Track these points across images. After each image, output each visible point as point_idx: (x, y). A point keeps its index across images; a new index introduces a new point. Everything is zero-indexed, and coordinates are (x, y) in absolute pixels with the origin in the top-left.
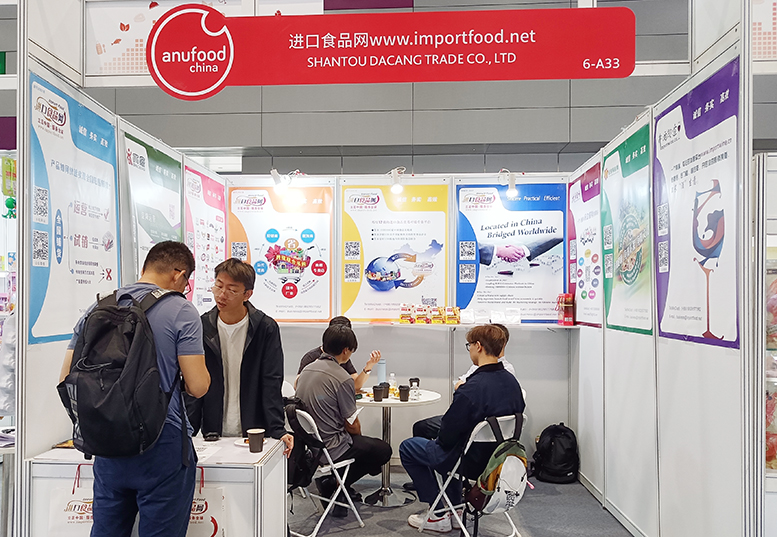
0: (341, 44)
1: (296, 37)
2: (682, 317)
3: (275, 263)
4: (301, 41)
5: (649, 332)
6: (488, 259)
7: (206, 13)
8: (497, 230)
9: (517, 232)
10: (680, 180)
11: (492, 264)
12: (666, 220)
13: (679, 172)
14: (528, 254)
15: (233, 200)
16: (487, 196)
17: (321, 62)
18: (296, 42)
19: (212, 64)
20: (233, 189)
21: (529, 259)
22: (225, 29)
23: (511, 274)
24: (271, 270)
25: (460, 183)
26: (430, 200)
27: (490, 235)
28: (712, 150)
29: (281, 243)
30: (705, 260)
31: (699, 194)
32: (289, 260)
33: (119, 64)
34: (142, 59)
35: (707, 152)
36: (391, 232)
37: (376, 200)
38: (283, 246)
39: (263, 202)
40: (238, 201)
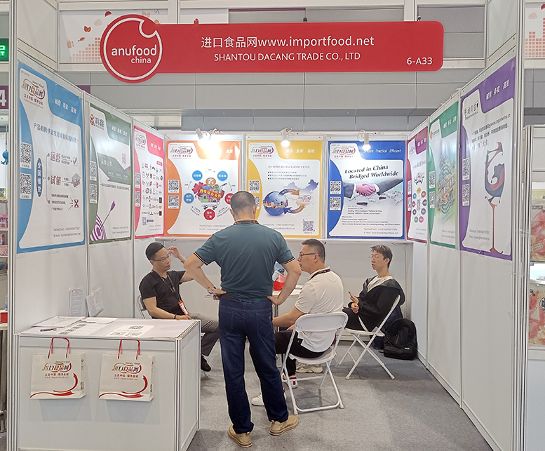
0: (238, 44)
1: (206, 39)
2: (477, 237)
3: (199, 195)
4: (210, 42)
5: (453, 247)
6: (349, 193)
7: (142, 21)
8: (356, 173)
9: (370, 175)
10: (477, 142)
11: (352, 197)
12: (468, 169)
13: (477, 136)
14: (378, 190)
15: (169, 150)
16: (350, 149)
17: (224, 57)
18: (206, 43)
19: (147, 57)
20: (169, 142)
21: (379, 193)
22: (156, 33)
23: (367, 204)
24: (196, 200)
25: (331, 140)
26: (309, 151)
27: (351, 177)
28: (498, 121)
29: (203, 181)
30: (492, 198)
31: (489, 152)
32: (209, 193)
33: (83, 55)
35: (495, 123)
36: (282, 174)
37: (271, 151)
38: (205, 183)
39: (190, 151)
40: (173, 150)
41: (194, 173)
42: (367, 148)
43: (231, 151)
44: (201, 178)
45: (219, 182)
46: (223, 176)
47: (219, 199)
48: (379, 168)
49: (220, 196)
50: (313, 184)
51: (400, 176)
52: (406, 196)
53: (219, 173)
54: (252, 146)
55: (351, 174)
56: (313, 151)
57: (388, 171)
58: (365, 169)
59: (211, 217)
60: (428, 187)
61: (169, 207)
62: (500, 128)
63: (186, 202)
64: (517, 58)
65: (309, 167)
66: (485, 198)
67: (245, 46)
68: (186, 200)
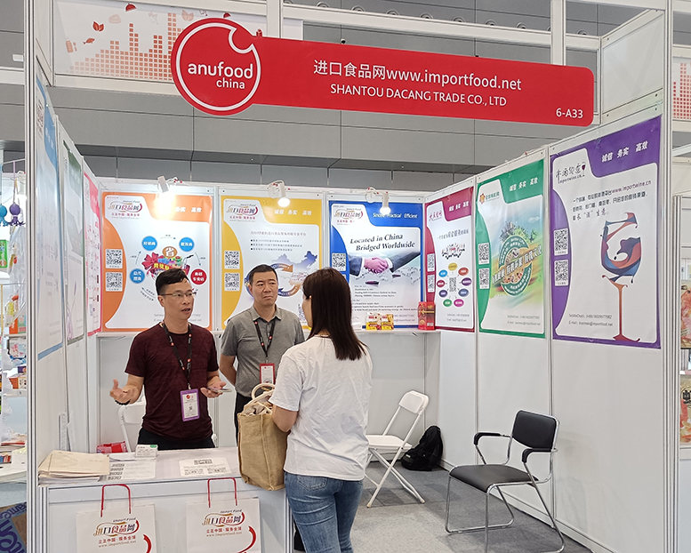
0: (361, 74)
1: (321, 63)
2: (587, 324)
3: (153, 271)
4: (325, 68)
5: (542, 336)
6: (357, 270)
7: (233, 30)
8: (365, 243)
9: (381, 246)
10: (585, 210)
11: (360, 275)
12: (567, 242)
13: (583, 204)
14: (391, 266)
15: (107, 205)
16: (356, 212)
17: (343, 89)
18: (321, 68)
19: (239, 80)
20: (106, 194)
21: (392, 270)
22: (252, 47)
23: (377, 283)
24: (148, 277)
25: (332, 199)
26: (305, 213)
27: (358, 248)
28: (627, 188)
29: (158, 251)
30: (618, 278)
31: (608, 223)
33: (92, 65)
34: (117, 62)
35: (620, 190)
36: (269, 243)
37: (254, 211)
38: (161, 254)
39: (139, 208)
40: (112, 207)
41: (145, 240)
42: (385, 211)
43: (199, 210)
44: (154, 247)
45: (181, 253)
46: (187, 244)
48: (391, 237)
50: (310, 257)
51: (417, 248)
52: (426, 274)
53: (182, 241)
55: (358, 244)
56: (310, 213)
57: (403, 241)
58: (376, 239)
60: (477, 262)
61: (107, 290)
62: (630, 197)
63: (135, 282)
64: (662, 118)
65: (305, 234)
66: (603, 276)
67: (370, 77)
68: (132, 279)
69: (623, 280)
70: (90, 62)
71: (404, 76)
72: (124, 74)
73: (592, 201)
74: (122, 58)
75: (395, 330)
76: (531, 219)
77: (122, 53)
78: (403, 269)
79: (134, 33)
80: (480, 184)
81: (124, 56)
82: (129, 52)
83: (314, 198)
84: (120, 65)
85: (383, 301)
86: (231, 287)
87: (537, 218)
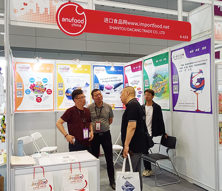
0: (119, 23)
2: (185, 106)
3: (33, 90)
4: (107, 20)
5: (169, 110)
6: (103, 89)
7: (77, 6)
8: (105, 80)
9: (110, 81)
10: (184, 69)
12: (177, 79)
13: (183, 67)
14: (114, 87)
15: (17, 67)
16: (102, 69)
17: (113, 28)
19: (79, 24)
21: (114, 89)
22: (83, 13)
23: (109, 93)
24: (32, 92)
25: (94, 65)
26: (85, 69)
28: (199, 62)
29: (35, 83)
31: (192, 73)
32: (38, 89)
33: (23, 18)
34: (32, 17)
35: (197, 62)
36: (73, 80)
37: (68, 69)
39: (28, 68)
40: (19, 68)
41: (30, 79)
42: (113, 69)
43: (49, 69)
44: (34, 81)
45: (44, 84)
46: (45, 80)
47: (43, 92)
48: (113, 78)
49: (44, 90)
50: (87, 84)
51: (122, 82)
53: (43, 79)
54: (59, 66)
55: (103, 80)
56: (87, 70)
57: (117, 79)
58: (108, 78)
59: (40, 101)
60: (144, 86)
61: (17, 97)
62: (200, 64)
63: (27, 94)
64: (211, 39)
65: (85, 77)
66: (191, 90)
67: (122, 24)
68: (26, 93)
69: (198, 92)
70: (22, 17)
71: (133, 24)
72: (35, 21)
73: (186, 66)
74: (34, 15)
75: (116, 109)
76: (164, 72)
77: (34, 14)
78: (117, 89)
79: (38, 7)
80: (145, 60)
81: (35, 15)
82: (36, 13)
83: (88, 65)
84: (33, 18)
85: (111, 99)
86: (61, 95)
87: (166, 71)
